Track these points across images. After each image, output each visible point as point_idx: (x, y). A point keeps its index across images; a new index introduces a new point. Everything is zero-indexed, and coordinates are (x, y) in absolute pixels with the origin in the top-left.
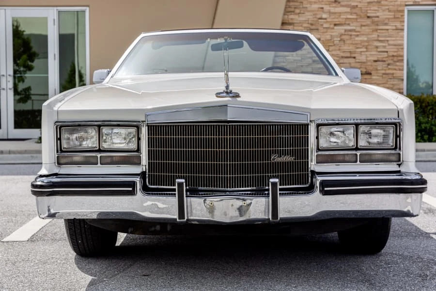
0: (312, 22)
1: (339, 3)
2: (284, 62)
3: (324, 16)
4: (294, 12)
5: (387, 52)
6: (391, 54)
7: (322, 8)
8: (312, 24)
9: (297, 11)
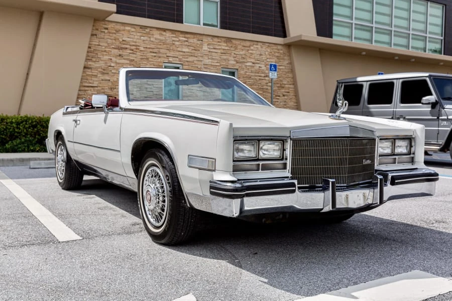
0: (104, 68)
1: (122, 56)
2: (85, 95)
3: (112, 65)
4: (91, 60)
5: (153, 92)
6: (155, 93)
7: (111, 59)
8: (104, 70)
9: (94, 60)
